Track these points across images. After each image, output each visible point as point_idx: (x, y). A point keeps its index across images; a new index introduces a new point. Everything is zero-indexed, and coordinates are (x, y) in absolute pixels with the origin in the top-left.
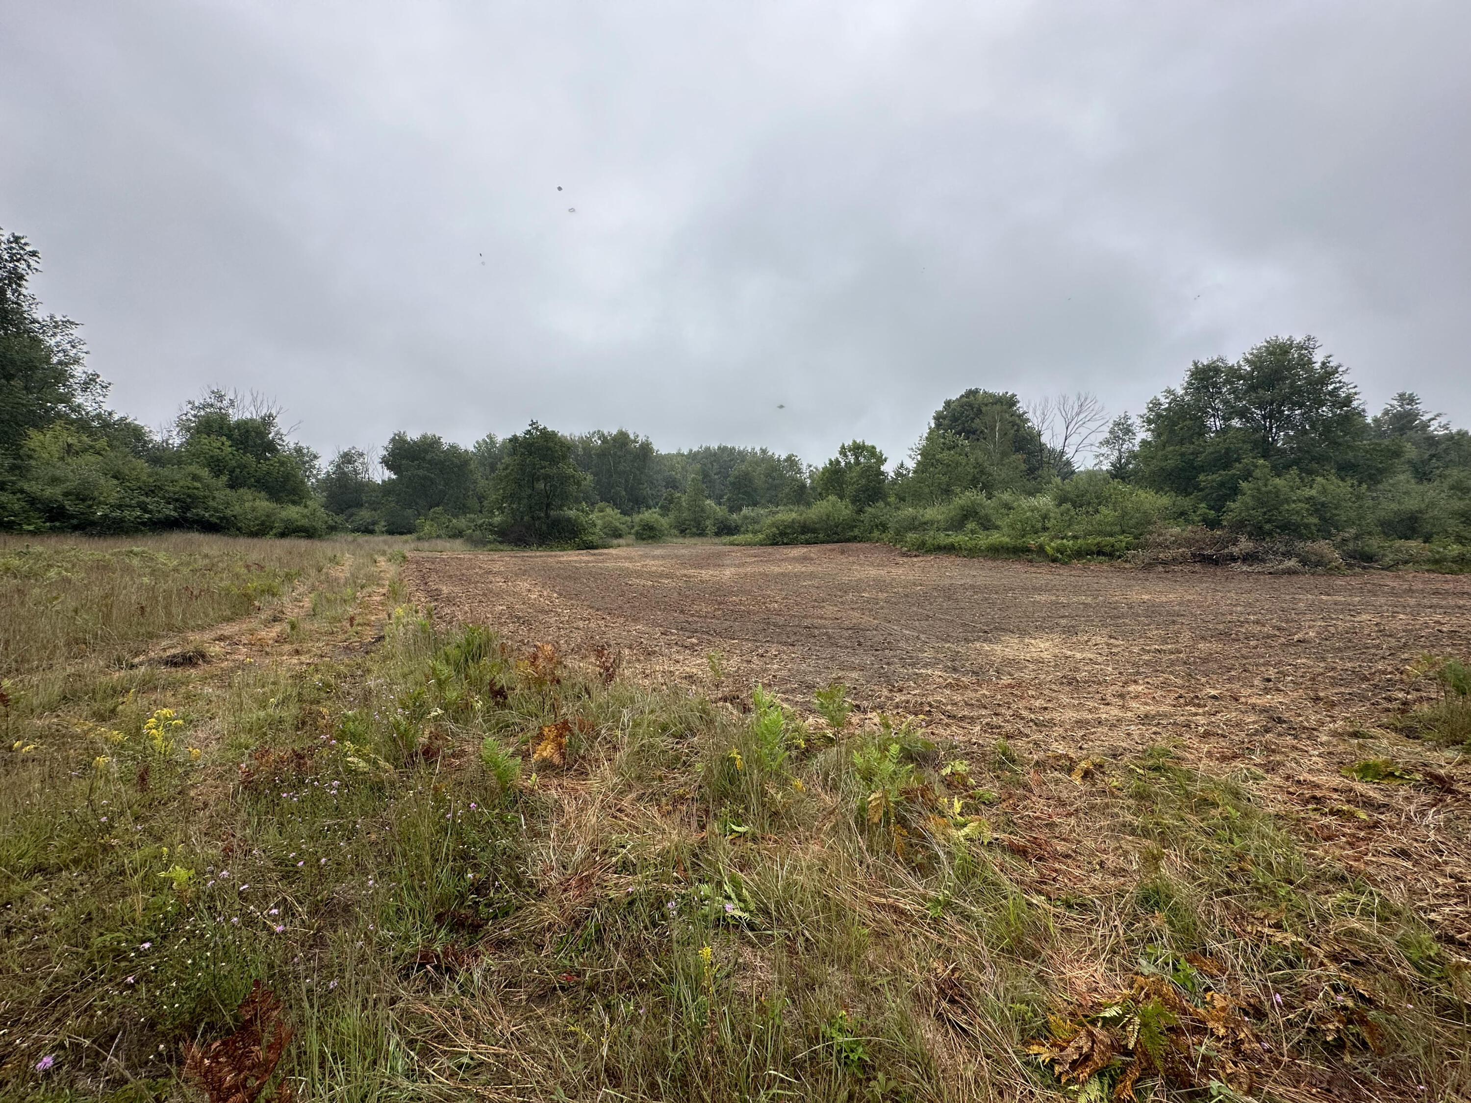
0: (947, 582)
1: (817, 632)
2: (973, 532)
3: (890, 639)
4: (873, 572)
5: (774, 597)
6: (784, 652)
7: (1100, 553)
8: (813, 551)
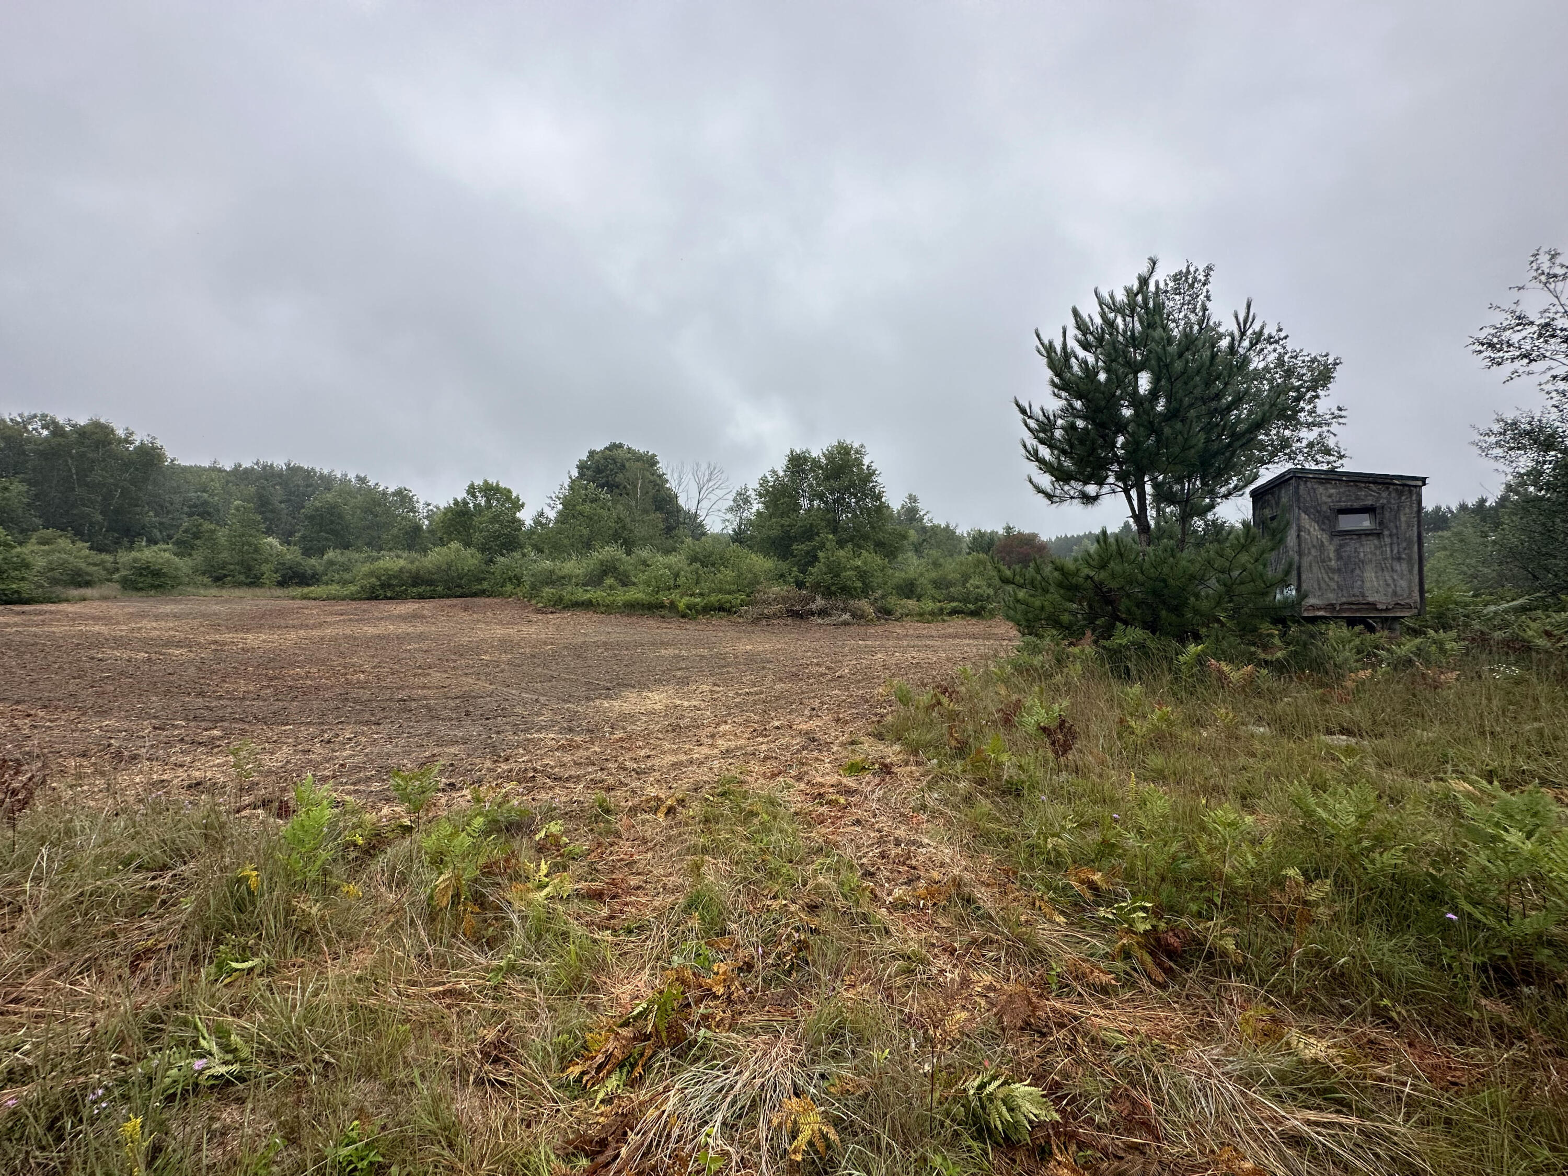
0: (580, 640)
1: (414, 705)
2: (611, 587)
3: (506, 705)
4: (500, 631)
5: (362, 665)
6: (363, 734)
7: (721, 609)
8: (427, 607)
